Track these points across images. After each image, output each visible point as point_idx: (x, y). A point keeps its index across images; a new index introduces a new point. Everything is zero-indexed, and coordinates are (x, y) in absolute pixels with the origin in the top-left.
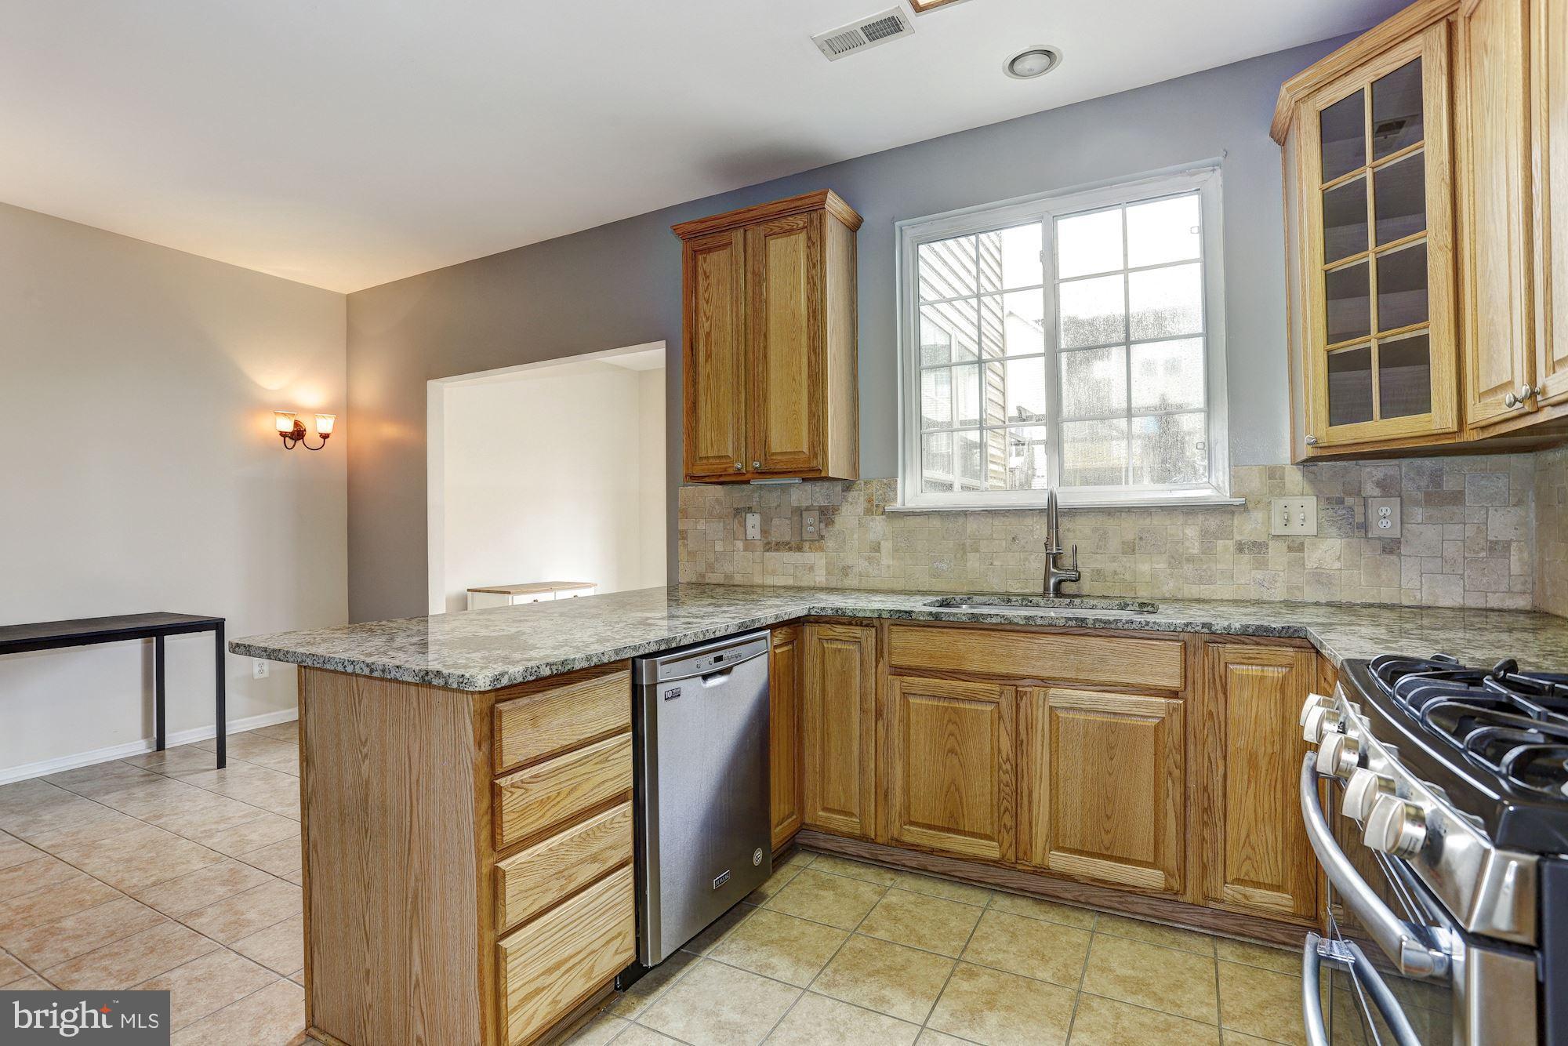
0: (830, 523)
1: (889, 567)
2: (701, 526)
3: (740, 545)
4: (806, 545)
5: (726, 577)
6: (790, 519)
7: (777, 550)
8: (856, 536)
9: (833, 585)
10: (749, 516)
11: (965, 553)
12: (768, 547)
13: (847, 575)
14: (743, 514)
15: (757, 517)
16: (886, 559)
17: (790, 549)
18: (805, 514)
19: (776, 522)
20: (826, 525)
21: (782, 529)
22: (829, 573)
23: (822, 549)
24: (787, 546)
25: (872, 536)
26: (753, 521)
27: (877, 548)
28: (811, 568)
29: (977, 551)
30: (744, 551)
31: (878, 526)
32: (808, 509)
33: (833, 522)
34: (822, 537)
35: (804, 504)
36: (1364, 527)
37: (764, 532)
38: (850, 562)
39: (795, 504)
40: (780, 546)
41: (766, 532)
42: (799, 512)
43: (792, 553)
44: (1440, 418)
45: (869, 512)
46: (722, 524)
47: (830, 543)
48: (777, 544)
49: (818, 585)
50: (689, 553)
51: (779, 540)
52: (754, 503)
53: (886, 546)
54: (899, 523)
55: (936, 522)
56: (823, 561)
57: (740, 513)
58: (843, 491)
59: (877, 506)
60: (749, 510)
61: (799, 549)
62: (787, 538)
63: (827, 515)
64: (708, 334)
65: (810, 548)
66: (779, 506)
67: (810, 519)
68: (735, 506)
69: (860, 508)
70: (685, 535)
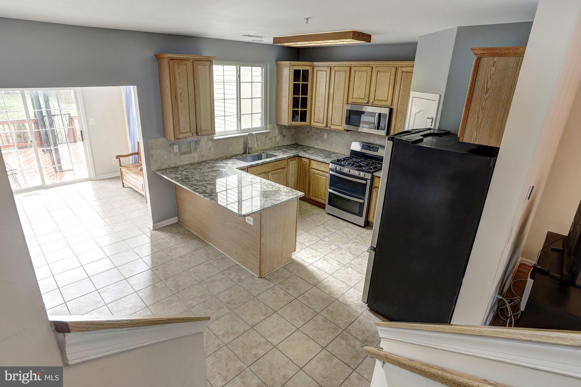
1: (213, 153)
2: (158, 151)
3: (172, 155)
4: (192, 152)
5: (168, 165)
6: (187, 145)
7: (184, 154)
8: (205, 147)
11: (229, 147)
12: (181, 154)
13: (203, 157)
14: (173, 146)
18: (191, 143)
19: (183, 146)
20: (197, 145)
21: (185, 149)
22: (198, 158)
23: (196, 152)
24: (187, 153)
25: (209, 146)
26: (176, 147)
27: (210, 149)
28: (194, 158)
29: (231, 146)
30: (174, 156)
31: (210, 143)
33: (199, 144)
34: (196, 149)
35: (191, 140)
36: (282, 133)
37: (179, 150)
38: (204, 154)
39: (188, 141)
40: (184, 153)
41: (180, 150)
42: (190, 143)
43: (188, 155)
44: (307, 122)
45: (208, 140)
46: (166, 150)
47: (199, 150)
48: (184, 152)
50: (154, 161)
51: (184, 151)
52: (176, 142)
53: (212, 148)
54: (215, 143)
56: (197, 156)
59: (210, 138)
60: (175, 144)
61: (190, 153)
62: (187, 151)
63: (197, 143)
64: (181, 94)
66: (184, 142)
67: (193, 144)
68: (170, 143)
69: (205, 140)
70: (152, 155)
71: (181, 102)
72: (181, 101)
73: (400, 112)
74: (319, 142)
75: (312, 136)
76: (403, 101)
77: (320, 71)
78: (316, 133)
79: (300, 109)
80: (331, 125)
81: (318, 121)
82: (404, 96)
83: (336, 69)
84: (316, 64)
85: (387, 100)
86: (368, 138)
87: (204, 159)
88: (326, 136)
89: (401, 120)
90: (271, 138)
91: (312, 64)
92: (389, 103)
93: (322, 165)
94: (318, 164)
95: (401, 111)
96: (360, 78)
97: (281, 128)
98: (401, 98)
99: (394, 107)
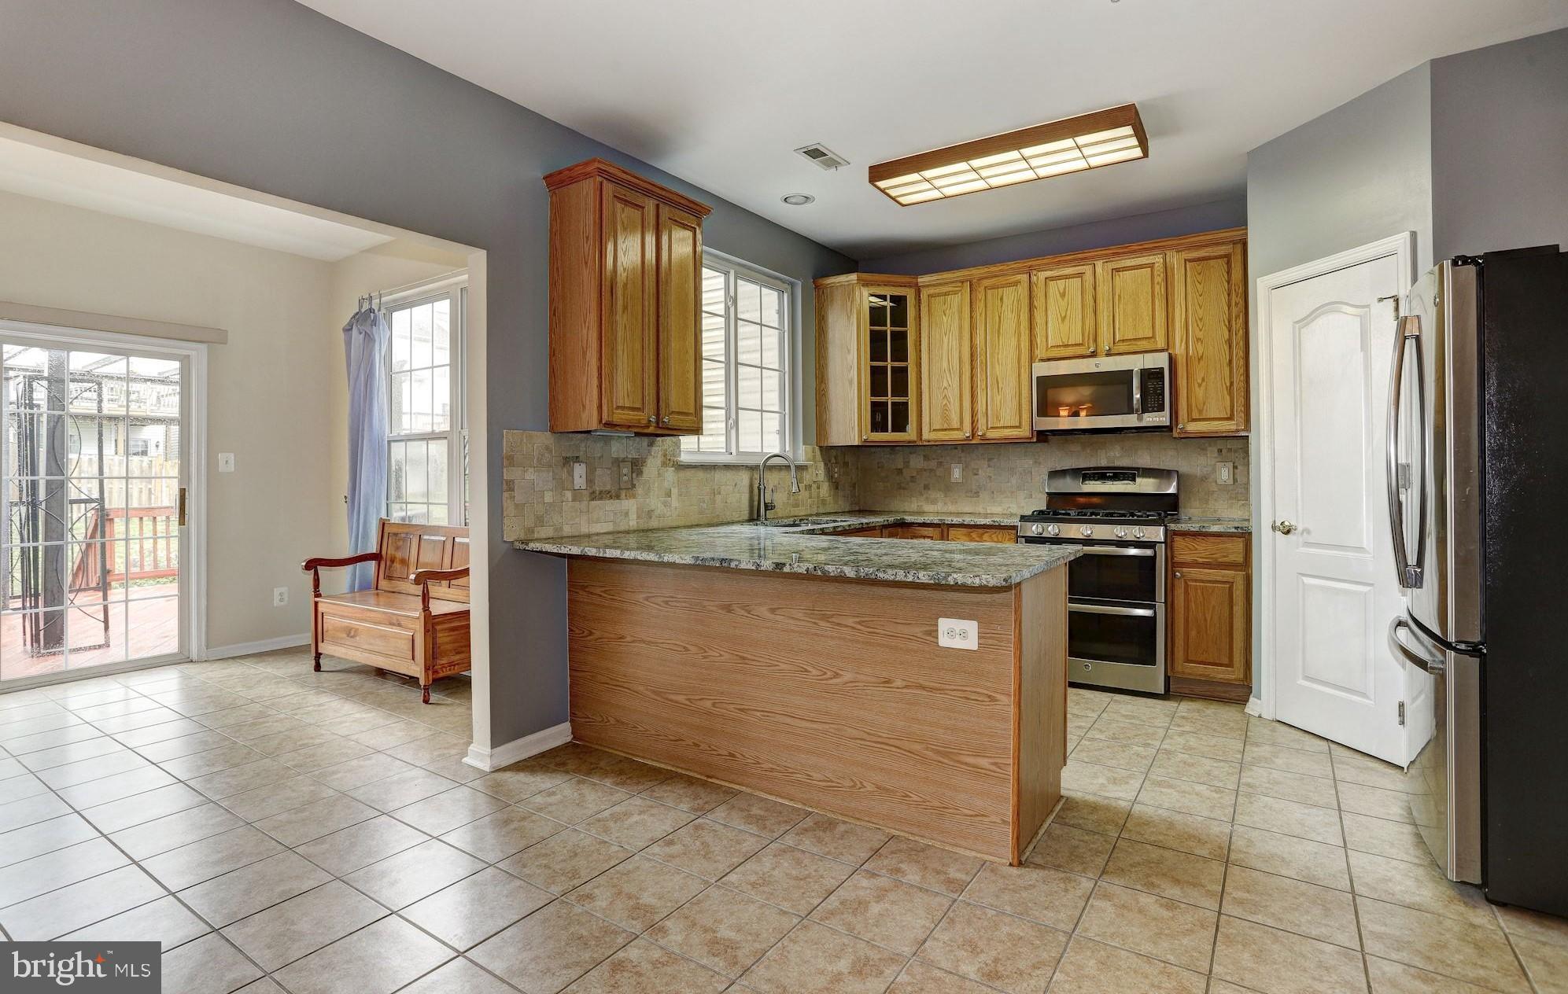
0: (640, 473)
1: (676, 508)
2: (531, 475)
3: (569, 495)
4: (623, 493)
5: (555, 529)
6: (610, 469)
7: (601, 498)
8: (656, 485)
9: (641, 527)
10: (577, 465)
11: (715, 495)
12: (594, 496)
13: (651, 518)
14: (572, 464)
15: (583, 466)
16: (674, 501)
17: (611, 498)
18: (621, 465)
19: (599, 472)
20: (637, 475)
21: (604, 481)
22: (638, 517)
23: (634, 496)
24: (609, 495)
25: (666, 484)
26: (580, 470)
27: (669, 494)
28: (627, 514)
29: (719, 493)
30: (572, 500)
31: (670, 473)
32: (624, 460)
33: (642, 472)
34: (633, 485)
35: (622, 456)
36: (832, 477)
37: (590, 481)
38: (653, 507)
39: (615, 455)
40: (601, 495)
42: (618, 462)
43: (612, 501)
44: (910, 434)
45: (664, 464)
46: (551, 474)
47: (640, 490)
48: (601, 492)
49: (632, 529)
50: (517, 506)
51: (601, 488)
52: (582, 453)
53: (675, 491)
54: (683, 474)
55: (701, 474)
56: (634, 508)
57: (569, 461)
58: (648, 446)
59: (669, 460)
60: (577, 459)
61: (618, 497)
62: (608, 488)
63: (637, 466)
65: (626, 496)
66: (602, 456)
67: (626, 468)
68: (565, 455)
69: (659, 462)
70: (510, 486)
71: (623, 312)
72: (625, 308)
73: (1199, 359)
74: (939, 495)
75: (912, 482)
76: (1201, 330)
77: (939, 295)
78: (925, 470)
79: (890, 399)
80: (987, 429)
81: (946, 426)
82: (1201, 319)
83: (986, 283)
84: (923, 280)
85: (1153, 337)
86: (1092, 456)
87: (654, 524)
88: (957, 473)
89: (1203, 380)
90: (810, 486)
91: (914, 280)
92: (1161, 343)
93: (986, 537)
94: (974, 535)
95: (1202, 357)
96: (1063, 295)
97: (835, 456)
98: (1195, 325)
99: (1179, 350)
